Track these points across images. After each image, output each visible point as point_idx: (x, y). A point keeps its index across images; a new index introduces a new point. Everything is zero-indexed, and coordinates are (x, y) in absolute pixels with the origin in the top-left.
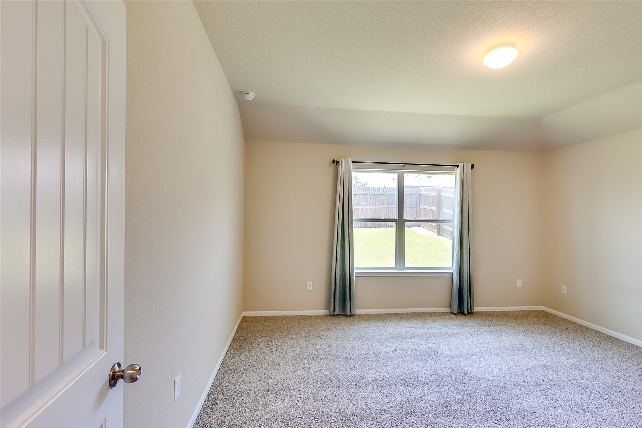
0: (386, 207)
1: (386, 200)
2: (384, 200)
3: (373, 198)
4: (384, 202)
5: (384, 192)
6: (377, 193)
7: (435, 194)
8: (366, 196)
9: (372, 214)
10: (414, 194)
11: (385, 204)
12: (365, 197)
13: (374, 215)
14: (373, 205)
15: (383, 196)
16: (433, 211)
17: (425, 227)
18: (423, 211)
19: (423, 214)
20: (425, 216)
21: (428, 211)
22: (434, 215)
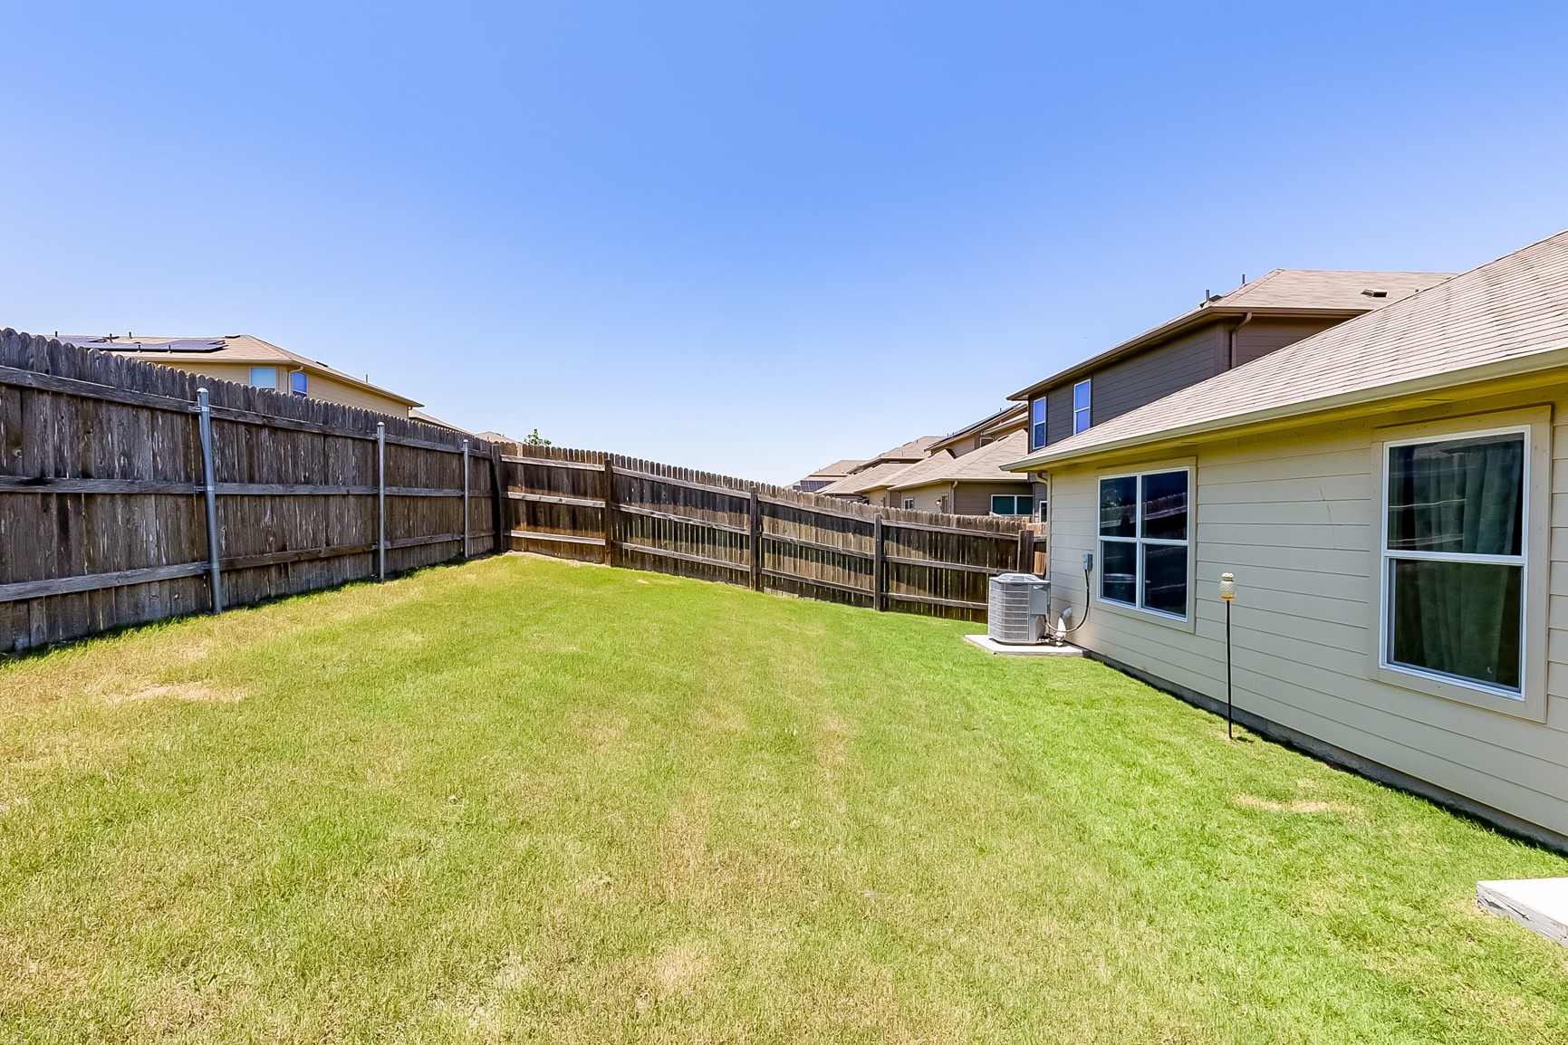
16: (573, 510)
17: (536, 549)
18: (522, 509)
19: (525, 517)
20: (534, 523)
21: (551, 509)
22: (581, 519)
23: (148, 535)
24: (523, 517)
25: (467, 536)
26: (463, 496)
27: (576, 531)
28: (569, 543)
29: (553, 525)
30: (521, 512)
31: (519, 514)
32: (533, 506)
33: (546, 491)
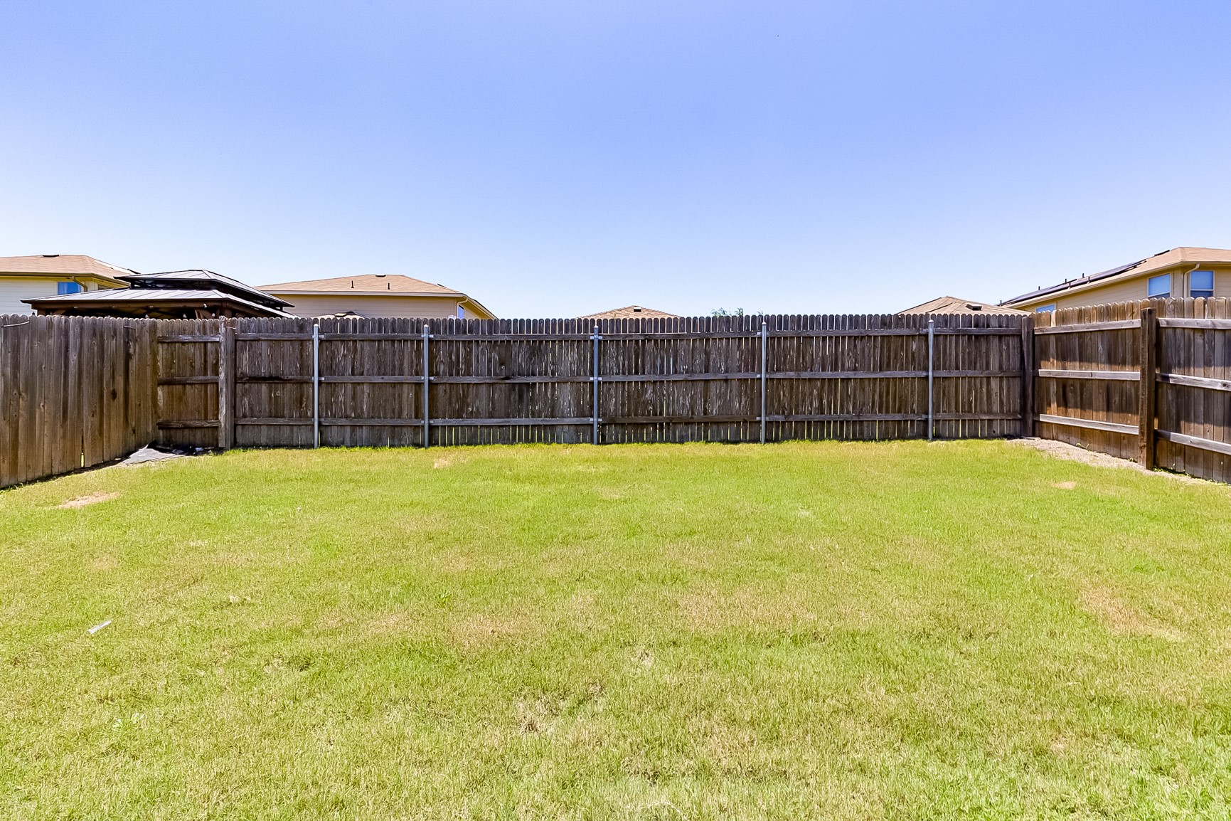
0: (924, 374)
1: (924, 352)
2: (916, 355)
3: (882, 348)
4: (917, 359)
5: (915, 327)
6: (894, 331)
7: (1137, 323)
8: (858, 342)
9: (877, 398)
10: (1013, 335)
11: (919, 364)
12: (855, 346)
13: (884, 399)
14: (881, 370)
15: (913, 340)
16: (1108, 386)
17: (1066, 438)
18: (1053, 388)
19: (1055, 398)
20: (1064, 403)
21: (1082, 386)
22: (1117, 399)
23: (564, 402)
24: (1053, 398)
25: (930, 417)
26: (927, 377)
27: (1110, 413)
28: (1101, 431)
29: (1084, 405)
30: (1051, 393)
31: (1049, 395)
32: (1064, 383)
33: (1077, 364)
